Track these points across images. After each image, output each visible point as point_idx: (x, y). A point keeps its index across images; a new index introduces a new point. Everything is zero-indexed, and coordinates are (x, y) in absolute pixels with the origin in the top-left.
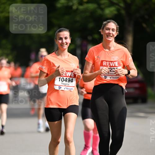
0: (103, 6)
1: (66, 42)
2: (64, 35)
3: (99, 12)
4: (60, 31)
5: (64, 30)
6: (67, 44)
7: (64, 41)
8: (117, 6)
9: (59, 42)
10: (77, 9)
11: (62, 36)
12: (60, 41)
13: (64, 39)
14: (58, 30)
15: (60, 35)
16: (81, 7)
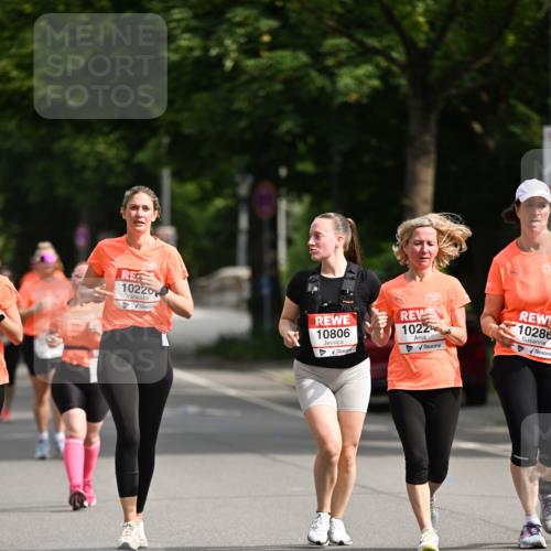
0: (330, 62)
16: (250, 63)
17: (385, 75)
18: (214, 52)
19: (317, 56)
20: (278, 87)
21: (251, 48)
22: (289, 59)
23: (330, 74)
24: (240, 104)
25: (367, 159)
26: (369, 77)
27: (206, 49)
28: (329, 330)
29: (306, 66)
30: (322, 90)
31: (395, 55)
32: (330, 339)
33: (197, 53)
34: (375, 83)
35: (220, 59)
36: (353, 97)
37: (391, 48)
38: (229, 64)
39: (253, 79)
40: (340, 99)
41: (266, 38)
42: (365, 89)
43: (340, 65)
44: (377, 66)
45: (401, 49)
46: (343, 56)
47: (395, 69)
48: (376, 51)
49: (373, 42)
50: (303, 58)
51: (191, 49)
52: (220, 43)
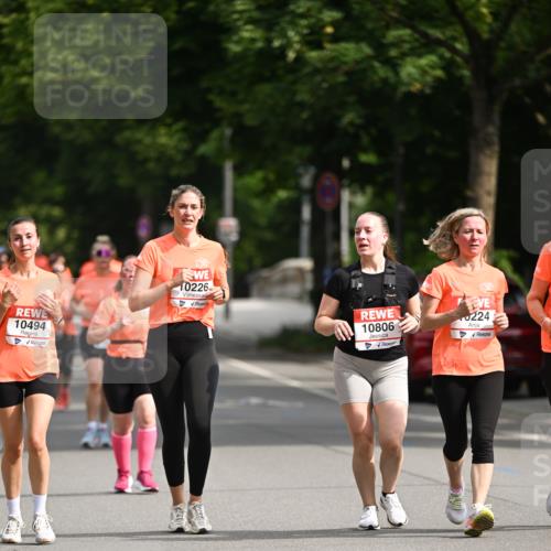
6: (31, 247)
7: (26, 242)
8: (448, 55)
9: (15, 245)
12: (18, 244)
13: (25, 238)
16: (313, 55)
17: (448, 66)
18: (277, 43)
19: (380, 48)
20: (341, 79)
21: (314, 40)
22: (352, 51)
23: (393, 65)
24: (303, 95)
25: (429, 150)
26: (433, 67)
27: (269, 41)
28: (375, 323)
29: (369, 58)
30: (385, 81)
31: (458, 46)
32: (375, 333)
33: (260, 45)
34: (439, 73)
35: (283, 50)
36: (417, 87)
37: (455, 39)
38: (291, 55)
39: (317, 71)
40: (403, 89)
41: (329, 30)
42: (429, 79)
43: (404, 55)
44: (441, 57)
45: (465, 40)
46: (406, 46)
47: (458, 59)
48: (439, 43)
49: (436, 33)
50: (367, 50)
51: (253, 40)
52: (284, 35)
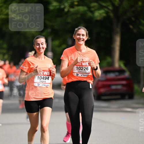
0: (93, 9)
1: (42, 47)
2: (40, 41)
3: (90, 14)
4: (38, 38)
5: (41, 37)
6: (43, 48)
7: (41, 46)
8: (106, 9)
9: (36, 47)
10: (68, 11)
11: (39, 42)
12: (38, 47)
13: (41, 45)
14: (36, 38)
15: (37, 41)
16: (72, 10)
17: (107, 13)
19: (89, 8)
21: (72, 6)
22: (82, 9)
27: (60, 6)
29: (86, 11)
34: (104, 15)
36: (99, 18)
37: (109, 6)
38: (66, 10)
41: (76, 3)
46: (96, 8)
47: (110, 11)
49: (104, 4)
50: (85, 8)
51: (56, 6)
52: (64, 4)
